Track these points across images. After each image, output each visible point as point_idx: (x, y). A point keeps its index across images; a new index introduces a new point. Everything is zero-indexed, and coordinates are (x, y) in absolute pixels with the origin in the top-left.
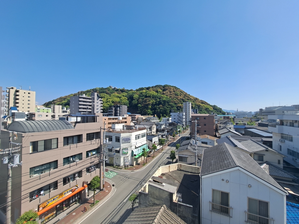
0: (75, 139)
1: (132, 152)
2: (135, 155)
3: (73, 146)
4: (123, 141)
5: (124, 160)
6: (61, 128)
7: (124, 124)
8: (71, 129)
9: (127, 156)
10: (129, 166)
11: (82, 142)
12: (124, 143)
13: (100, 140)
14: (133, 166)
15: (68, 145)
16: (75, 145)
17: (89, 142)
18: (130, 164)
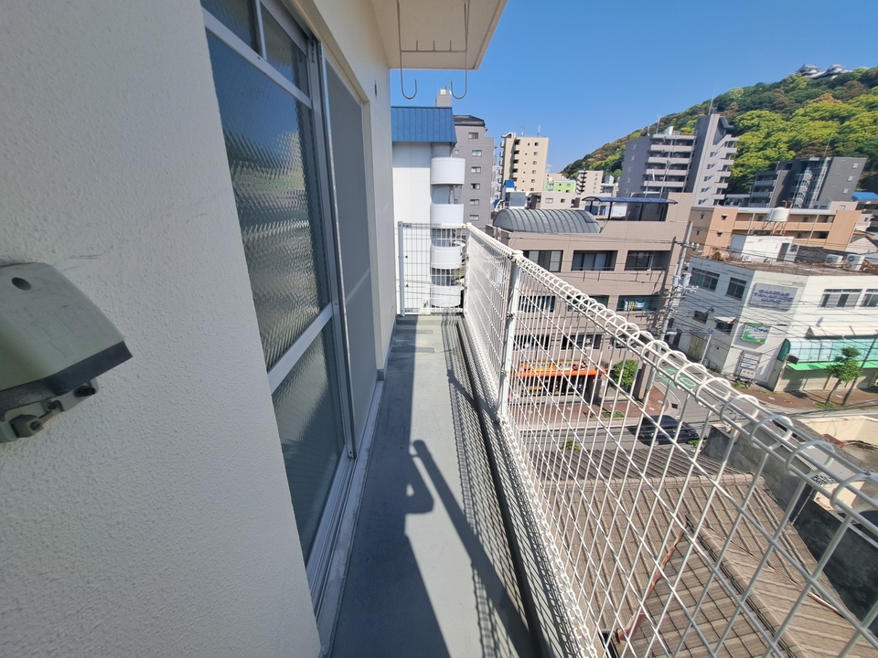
0: (600, 260)
1: (786, 344)
2: (794, 360)
3: (591, 274)
4: (757, 298)
5: (740, 360)
6: (573, 230)
7: (790, 240)
8: (592, 234)
9: (758, 350)
10: (753, 386)
11: (613, 270)
12: (757, 306)
13: (663, 276)
14: (772, 390)
15: (581, 270)
16: (595, 274)
17: (631, 274)
18: (761, 380)
